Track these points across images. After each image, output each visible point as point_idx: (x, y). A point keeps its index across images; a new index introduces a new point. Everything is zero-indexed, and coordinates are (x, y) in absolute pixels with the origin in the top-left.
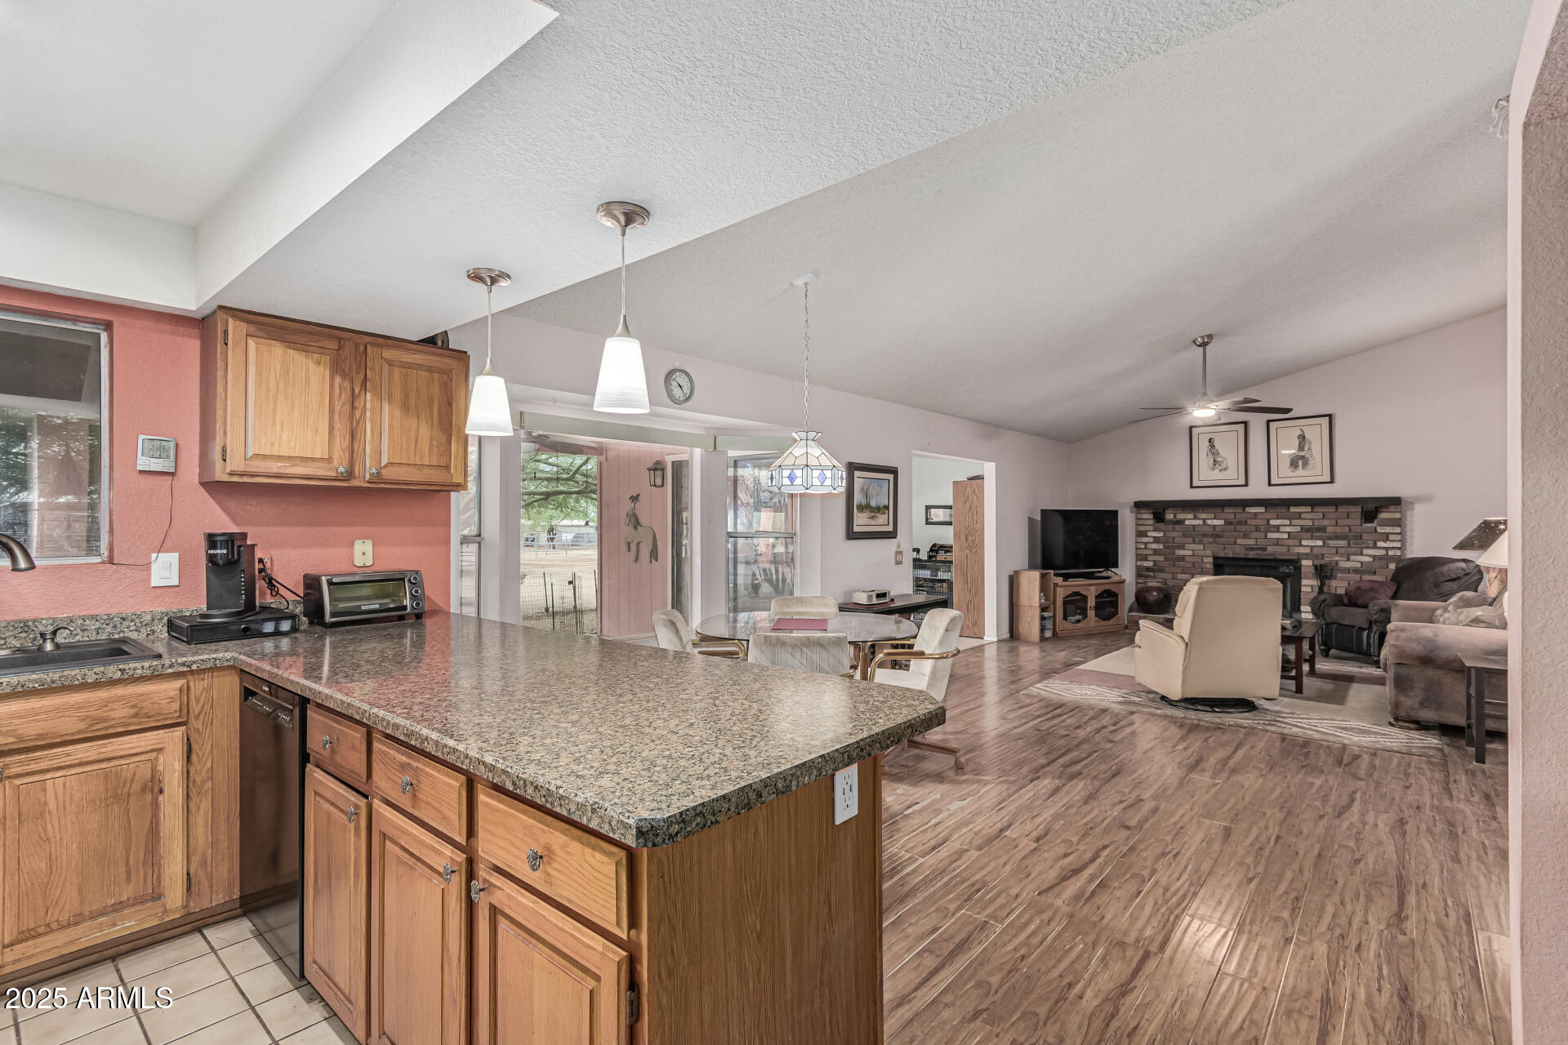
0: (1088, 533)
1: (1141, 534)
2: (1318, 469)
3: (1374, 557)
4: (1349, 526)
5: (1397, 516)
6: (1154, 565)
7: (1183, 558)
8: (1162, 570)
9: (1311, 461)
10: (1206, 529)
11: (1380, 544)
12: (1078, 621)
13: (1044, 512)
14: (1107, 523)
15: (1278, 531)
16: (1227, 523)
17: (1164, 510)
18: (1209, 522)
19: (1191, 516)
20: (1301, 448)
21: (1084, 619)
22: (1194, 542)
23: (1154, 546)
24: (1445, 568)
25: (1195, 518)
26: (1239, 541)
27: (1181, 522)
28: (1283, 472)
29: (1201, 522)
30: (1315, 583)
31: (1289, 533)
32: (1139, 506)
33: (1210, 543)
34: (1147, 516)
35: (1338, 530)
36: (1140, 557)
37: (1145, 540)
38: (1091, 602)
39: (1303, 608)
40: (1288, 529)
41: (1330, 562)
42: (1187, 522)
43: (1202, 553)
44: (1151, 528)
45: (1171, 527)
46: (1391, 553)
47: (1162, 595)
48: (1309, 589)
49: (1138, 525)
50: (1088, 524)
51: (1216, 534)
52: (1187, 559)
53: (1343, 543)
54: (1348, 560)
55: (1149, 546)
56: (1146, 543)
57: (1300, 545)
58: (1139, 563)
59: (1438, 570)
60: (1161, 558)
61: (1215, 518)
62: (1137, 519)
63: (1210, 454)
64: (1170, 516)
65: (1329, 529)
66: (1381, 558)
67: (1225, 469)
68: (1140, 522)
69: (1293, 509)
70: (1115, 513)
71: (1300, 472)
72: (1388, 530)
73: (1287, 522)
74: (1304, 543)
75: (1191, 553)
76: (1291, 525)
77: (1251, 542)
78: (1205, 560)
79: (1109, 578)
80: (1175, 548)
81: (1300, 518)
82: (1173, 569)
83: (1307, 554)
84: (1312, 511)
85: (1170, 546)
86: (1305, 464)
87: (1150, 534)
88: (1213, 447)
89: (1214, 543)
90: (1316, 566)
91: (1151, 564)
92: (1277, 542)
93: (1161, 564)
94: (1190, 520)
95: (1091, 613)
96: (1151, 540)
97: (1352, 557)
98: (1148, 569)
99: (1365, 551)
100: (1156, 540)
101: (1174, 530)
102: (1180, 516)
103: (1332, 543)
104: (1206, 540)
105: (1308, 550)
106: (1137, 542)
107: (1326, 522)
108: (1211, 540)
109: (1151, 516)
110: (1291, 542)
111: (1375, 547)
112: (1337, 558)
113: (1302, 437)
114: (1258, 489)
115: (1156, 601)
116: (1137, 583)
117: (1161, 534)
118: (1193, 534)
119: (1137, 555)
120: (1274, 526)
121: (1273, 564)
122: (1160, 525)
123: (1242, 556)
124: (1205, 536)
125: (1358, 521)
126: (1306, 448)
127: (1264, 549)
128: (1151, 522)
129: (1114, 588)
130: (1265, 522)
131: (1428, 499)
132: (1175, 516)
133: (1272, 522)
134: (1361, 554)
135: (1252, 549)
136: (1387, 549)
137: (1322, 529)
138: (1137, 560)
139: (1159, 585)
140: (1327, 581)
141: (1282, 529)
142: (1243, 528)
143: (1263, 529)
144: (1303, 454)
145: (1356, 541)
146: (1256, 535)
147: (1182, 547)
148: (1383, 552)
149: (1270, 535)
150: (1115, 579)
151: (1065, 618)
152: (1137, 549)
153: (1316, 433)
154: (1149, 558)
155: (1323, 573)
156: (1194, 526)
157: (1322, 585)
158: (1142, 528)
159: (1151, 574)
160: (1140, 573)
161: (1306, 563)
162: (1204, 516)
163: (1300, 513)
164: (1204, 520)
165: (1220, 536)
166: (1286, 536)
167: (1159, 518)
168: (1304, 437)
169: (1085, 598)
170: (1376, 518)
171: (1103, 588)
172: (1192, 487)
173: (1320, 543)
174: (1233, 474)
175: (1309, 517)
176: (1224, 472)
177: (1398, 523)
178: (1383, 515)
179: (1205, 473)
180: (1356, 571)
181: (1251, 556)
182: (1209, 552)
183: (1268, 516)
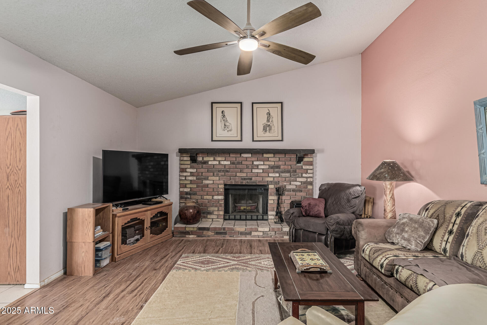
0: (152, 170)
1: (182, 170)
2: (275, 133)
3: (301, 182)
4: (291, 165)
5: (311, 160)
6: (191, 190)
7: (207, 186)
8: (195, 194)
9: (273, 128)
10: (220, 167)
11: (304, 175)
12: (137, 240)
13: (105, 153)
14: (163, 163)
15: (258, 168)
16: (232, 163)
17: (197, 154)
18: (222, 163)
19: (212, 159)
20: (268, 121)
21: (141, 238)
22: (214, 175)
23: (191, 178)
24: (351, 190)
25: (214, 160)
26: (238, 174)
27: (206, 163)
28: (260, 134)
29: (217, 163)
30: (276, 198)
31: (263, 169)
32: (182, 151)
33: (222, 176)
34: (187, 158)
35: (286, 167)
36: (182, 186)
37: (185, 174)
38: (147, 224)
39: (270, 213)
40: (262, 167)
41: (282, 185)
42: (210, 163)
43: (218, 182)
44: (189, 166)
45: (200, 166)
46: (309, 180)
47: (196, 212)
48: (272, 202)
49: (181, 164)
50: (152, 164)
51: (226, 170)
52: (209, 186)
53: (288, 175)
54: (290, 184)
55: (188, 178)
56: (186, 176)
57: (268, 176)
58: (181, 190)
59: (347, 192)
60: (195, 186)
61: (225, 160)
62: (181, 160)
63: (222, 121)
64: (200, 159)
65: (282, 167)
66: (304, 183)
67: (231, 130)
68: (182, 162)
69: (265, 155)
70: (166, 156)
71: (268, 134)
72: (308, 167)
73: (262, 163)
74: (270, 175)
75: (211, 182)
76: (264, 165)
77: (244, 175)
78: (220, 186)
79: (161, 202)
80: (202, 179)
81: (268, 161)
82: (202, 193)
83: (271, 182)
84: (274, 157)
85: (200, 178)
86: (270, 130)
87: (188, 170)
88: (224, 116)
89: (225, 175)
90: (276, 188)
91: (189, 190)
92: (257, 175)
93: (195, 190)
94: (212, 161)
95: (147, 232)
96: (189, 174)
97: (292, 183)
98: (187, 193)
99: (298, 179)
100: (192, 174)
101: (202, 168)
102: (206, 159)
103: (283, 175)
104: (220, 174)
105: (271, 179)
106: (180, 176)
107: (280, 163)
108: (223, 174)
109: (189, 159)
110: (264, 175)
111: (302, 177)
112: (285, 184)
113: (269, 114)
114: (247, 143)
115: (192, 216)
116: (180, 203)
117: (194, 171)
118: (213, 170)
119: (180, 184)
120: (256, 165)
121: (255, 188)
122: (194, 165)
123: (240, 183)
124: (219, 171)
125: (295, 163)
126: (271, 121)
127: (251, 179)
128: (189, 163)
129: (164, 210)
130: (251, 163)
131: (322, 151)
132: (203, 159)
133: (255, 163)
134: (296, 181)
135: (245, 179)
136: (307, 178)
137: (278, 167)
138: (180, 187)
139: (194, 204)
140: (280, 196)
141: (260, 167)
142: (240, 166)
143: (250, 167)
144: (269, 124)
145: (293, 172)
146: (246, 170)
147: (207, 179)
148: (305, 180)
149: (254, 171)
150: (166, 202)
151: (124, 242)
152: (180, 180)
153: (275, 111)
154: (188, 186)
155: (279, 192)
156: (214, 165)
157: (279, 198)
158: (183, 167)
159: (189, 196)
160: (183, 196)
161: (271, 186)
162: (219, 159)
163: (268, 158)
164: (219, 161)
165: (227, 171)
166: (261, 171)
167: (193, 160)
168: (270, 114)
169: (142, 222)
170: (302, 161)
171: (156, 211)
172: (212, 140)
173: (277, 175)
174: (234, 134)
175: (273, 160)
176: (230, 132)
177: (311, 164)
178: (306, 159)
179: (220, 133)
180: (294, 190)
181: (244, 184)
182: (222, 182)
183: (253, 159)
